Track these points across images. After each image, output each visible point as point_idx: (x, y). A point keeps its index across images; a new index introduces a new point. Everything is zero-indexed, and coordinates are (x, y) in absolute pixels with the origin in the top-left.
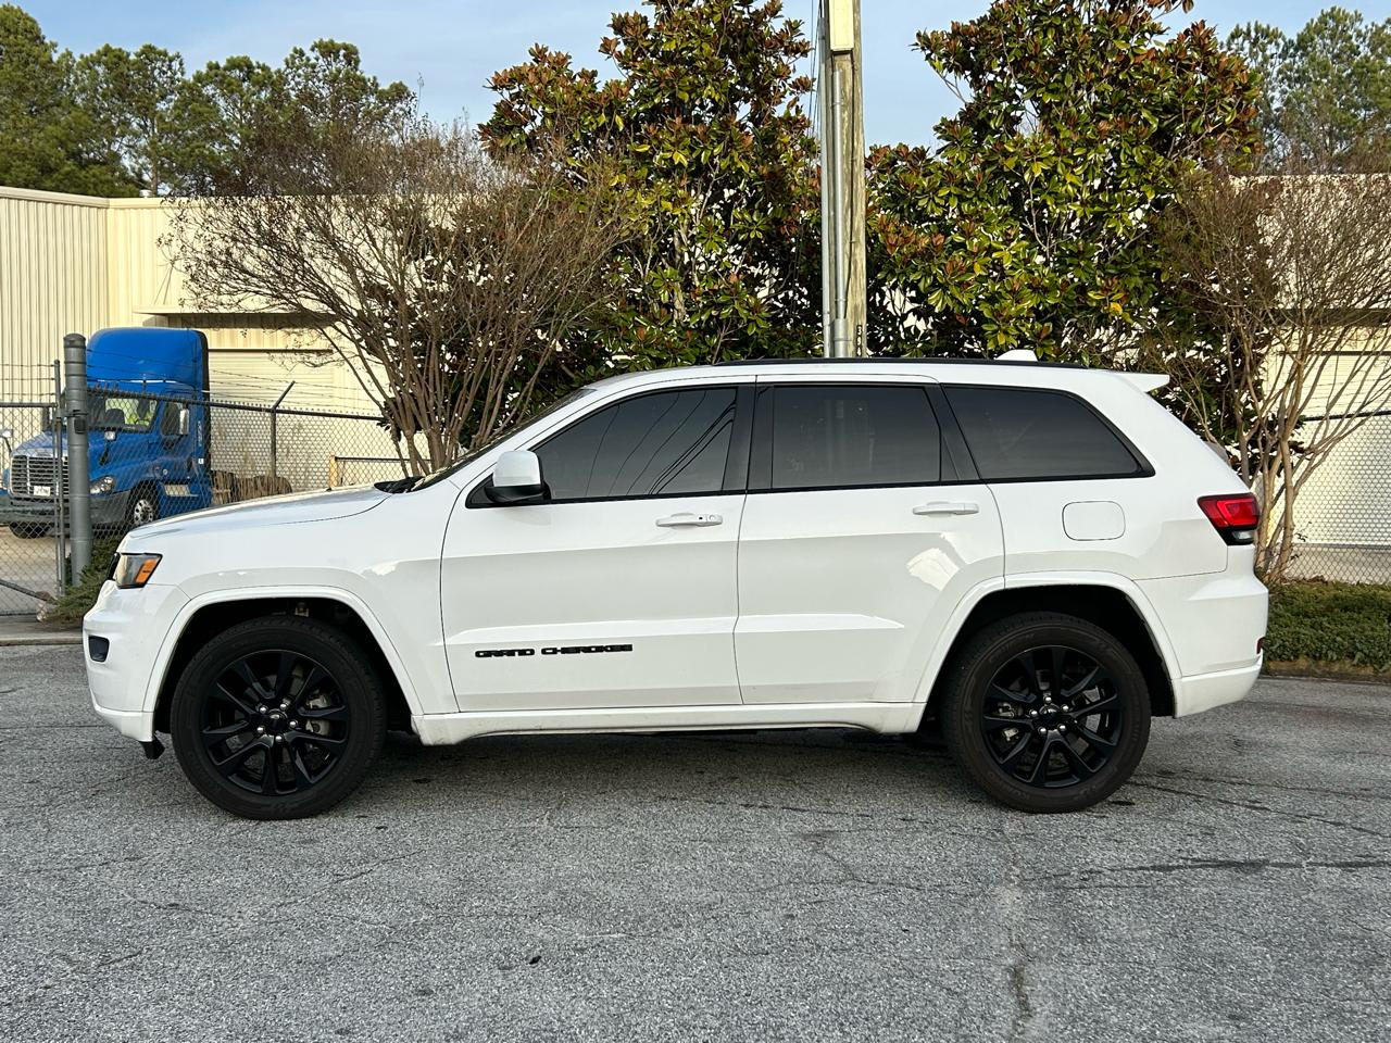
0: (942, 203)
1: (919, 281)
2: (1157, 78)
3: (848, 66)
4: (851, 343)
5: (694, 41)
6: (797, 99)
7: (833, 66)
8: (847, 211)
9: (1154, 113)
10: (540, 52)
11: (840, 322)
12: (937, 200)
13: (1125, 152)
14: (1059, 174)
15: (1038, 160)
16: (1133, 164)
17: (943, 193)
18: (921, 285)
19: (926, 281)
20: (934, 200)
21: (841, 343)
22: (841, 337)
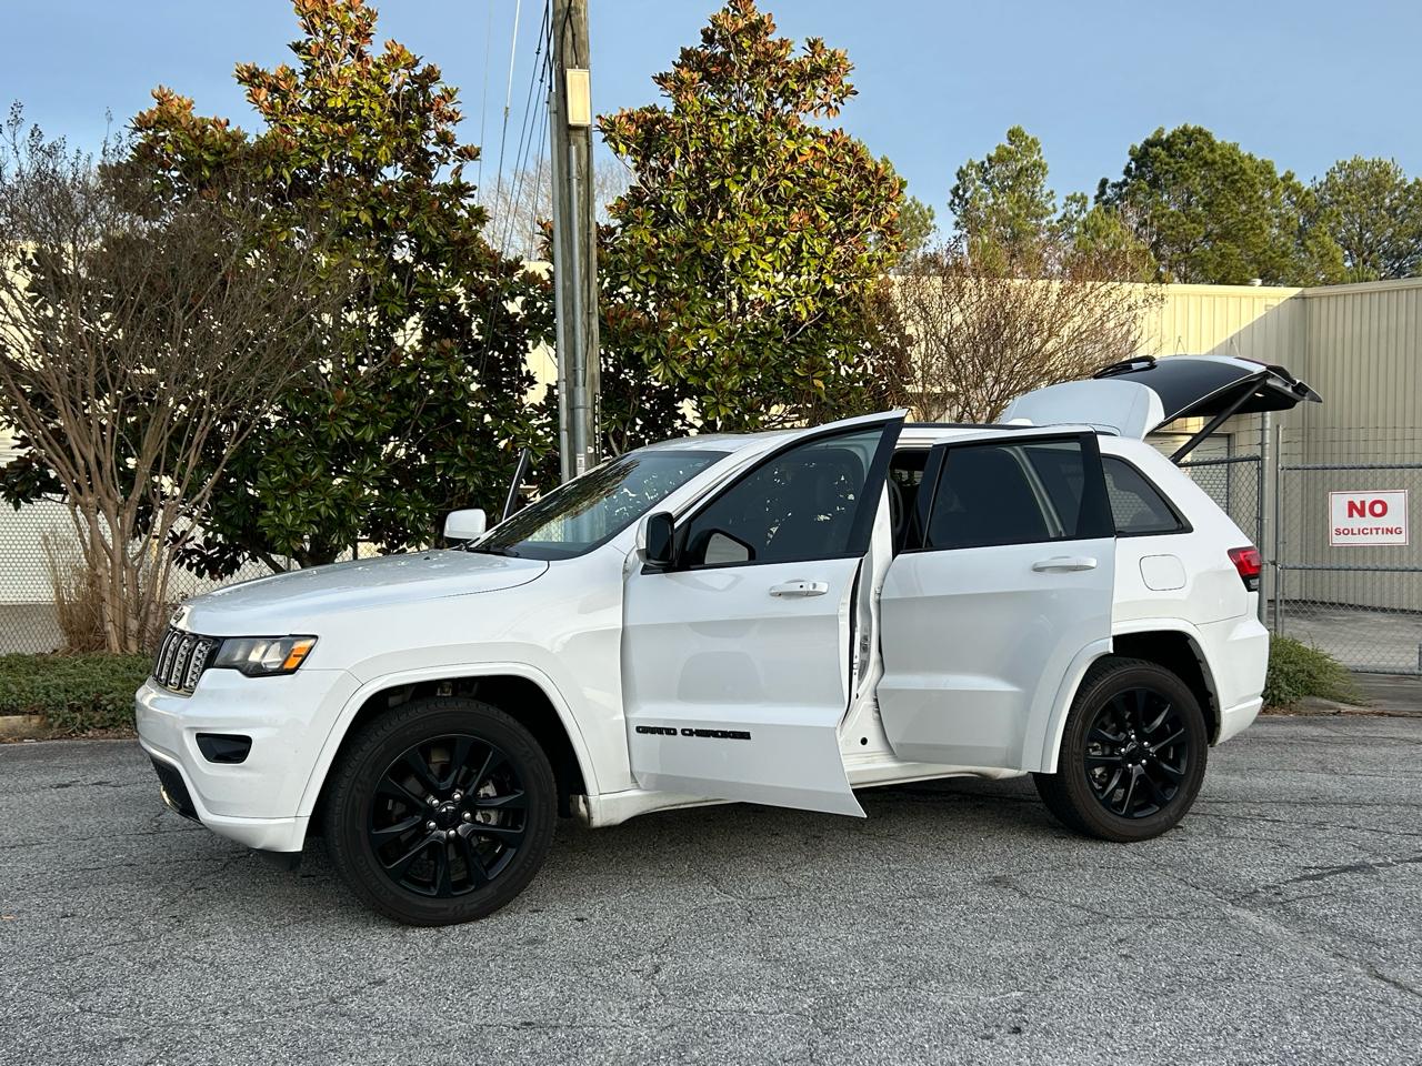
0: (644, 279)
1: (642, 354)
2: (827, 178)
3: (582, 141)
4: (589, 411)
5: (363, 101)
6: (460, 167)
7: (569, 140)
8: (583, 282)
9: (827, 210)
10: (165, 96)
11: (580, 391)
12: (639, 277)
13: (806, 243)
14: (751, 259)
15: (736, 245)
16: (814, 255)
17: (644, 270)
18: (645, 357)
19: (649, 354)
20: (635, 276)
21: (581, 411)
22: (581, 404)
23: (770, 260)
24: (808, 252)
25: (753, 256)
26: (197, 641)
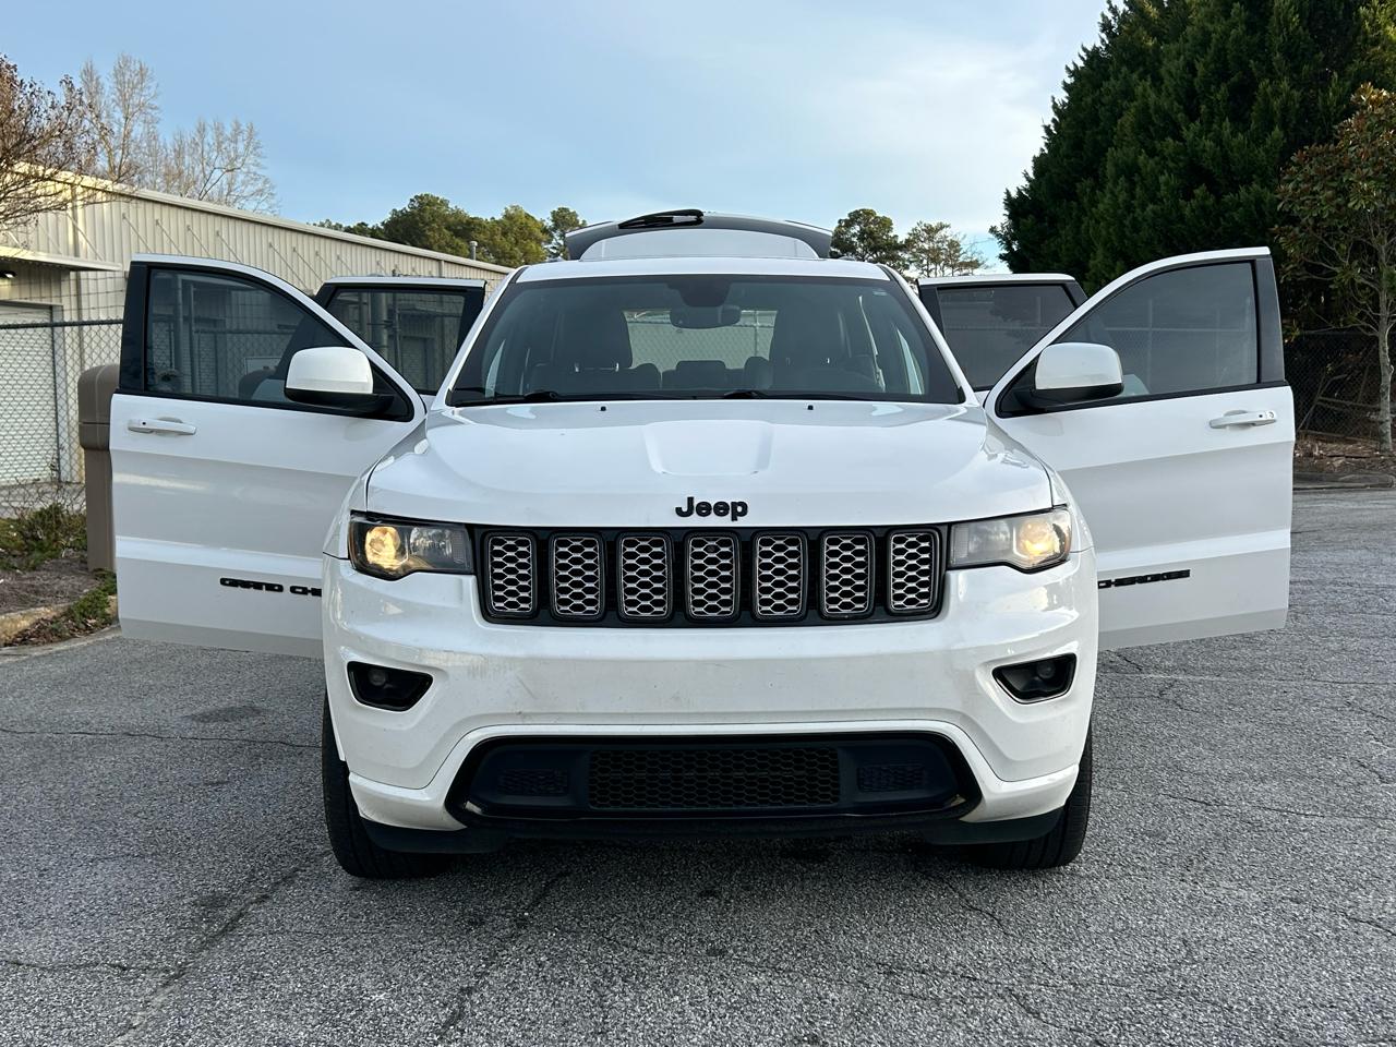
26: (879, 538)
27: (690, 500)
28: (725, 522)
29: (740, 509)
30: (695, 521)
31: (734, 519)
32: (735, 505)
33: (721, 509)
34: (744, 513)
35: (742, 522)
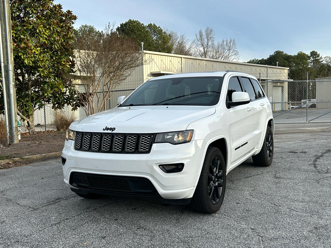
8: (9, 33)
11: (10, 66)
21: (11, 71)
22: (11, 70)
23: (48, 32)
24: (56, 31)
25: (43, 31)
26: (138, 136)
27: (106, 127)
28: (110, 132)
29: (114, 129)
30: (106, 131)
31: (112, 131)
32: (113, 128)
33: (111, 129)
34: (114, 130)
35: (114, 132)
